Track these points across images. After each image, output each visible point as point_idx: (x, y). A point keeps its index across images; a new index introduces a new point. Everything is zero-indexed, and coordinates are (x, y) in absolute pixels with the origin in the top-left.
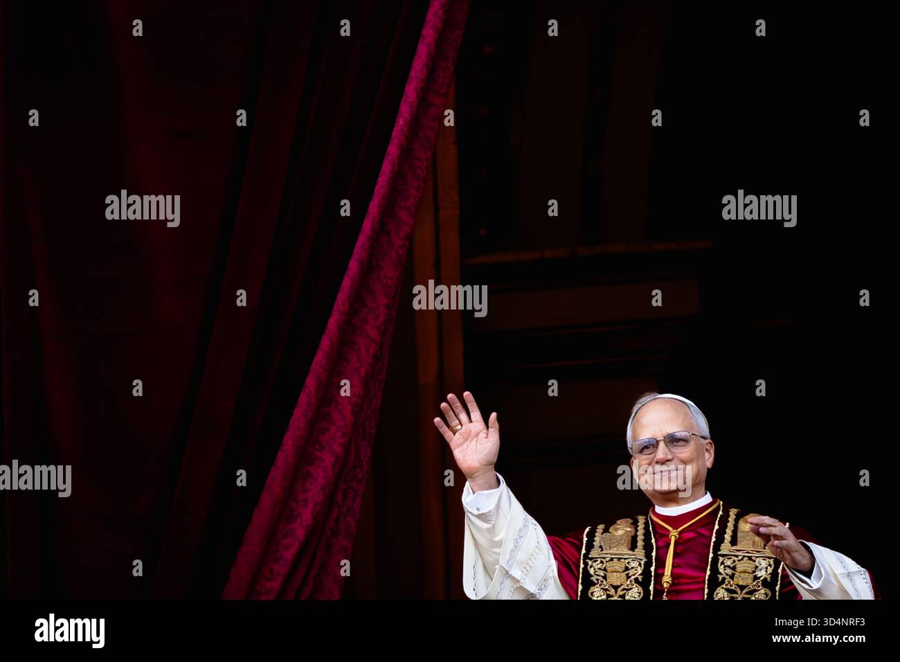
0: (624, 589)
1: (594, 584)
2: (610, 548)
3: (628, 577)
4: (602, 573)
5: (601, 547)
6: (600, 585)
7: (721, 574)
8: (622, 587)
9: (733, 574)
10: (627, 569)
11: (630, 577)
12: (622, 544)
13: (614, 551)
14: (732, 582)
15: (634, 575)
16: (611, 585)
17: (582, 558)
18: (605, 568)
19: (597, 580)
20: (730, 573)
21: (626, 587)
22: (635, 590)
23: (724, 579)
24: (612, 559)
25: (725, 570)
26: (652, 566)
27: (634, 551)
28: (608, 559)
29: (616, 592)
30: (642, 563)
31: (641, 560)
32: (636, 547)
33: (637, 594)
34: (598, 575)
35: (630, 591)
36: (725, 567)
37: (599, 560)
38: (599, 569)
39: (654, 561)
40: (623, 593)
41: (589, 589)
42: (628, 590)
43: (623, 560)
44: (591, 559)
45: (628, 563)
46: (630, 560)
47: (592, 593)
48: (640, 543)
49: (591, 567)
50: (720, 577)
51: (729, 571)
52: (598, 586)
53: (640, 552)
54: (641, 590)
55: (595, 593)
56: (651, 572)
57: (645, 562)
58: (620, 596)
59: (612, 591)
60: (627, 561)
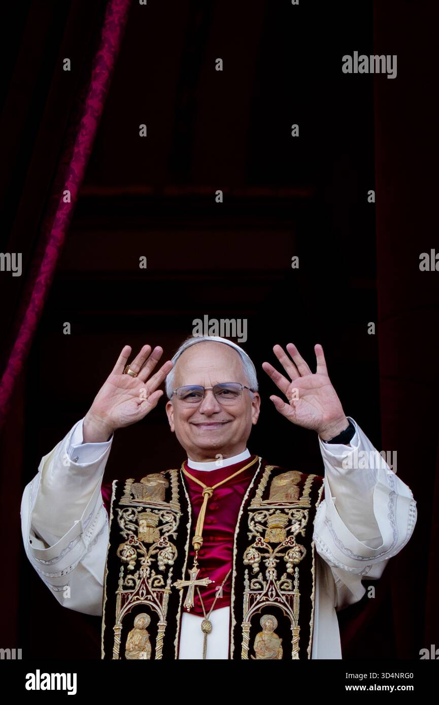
0: (156, 548)
1: (123, 540)
2: (143, 497)
3: (162, 534)
4: (132, 527)
5: (132, 495)
6: (131, 542)
7: (251, 531)
8: (154, 546)
9: (264, 531)
10: (161, 523)
11: (165, 533)
12: (156, 494)
13: (145, 500)
14: (263, 541)
15: (168, 532)
16: (143, 542)
17: (112, 506)
18: (136, 520)
19: (128, 535)
20: (261, 530)
21: (159, 546)
22: (169, 549)
23: (254, 537)
24: (144, 510)
25: (255, 526)
26: (188, 522)
27: (168, 502)
28: (140, 509)
29: (148, 551)
30: (178, 517)
31: (176, 513)
32: (171, 499)
33: (171, 555)
34: (129, 530)
35: (163, 551)
36: (256, 523)
37: (130, 509)
38: (131, 521)
39: (190, 517)
40: (154, 552)
41: (118, 546)
42: (161, 549)
43: (156, 511)
44: (122, 507)
45: (163, 515)
46: (164, 512)
47: (121, 552)
48: (175, 495)
49: (121, 518)
50: (250, 535)
51: (260, 528)
52: (128, 542)
53: (175, 504)
54: (176, 551)
55: (124, 553)
56: (187, 529)
57: (181, 516)
58: (152, 556)
59: (143, 550)
60: (161, 512)
